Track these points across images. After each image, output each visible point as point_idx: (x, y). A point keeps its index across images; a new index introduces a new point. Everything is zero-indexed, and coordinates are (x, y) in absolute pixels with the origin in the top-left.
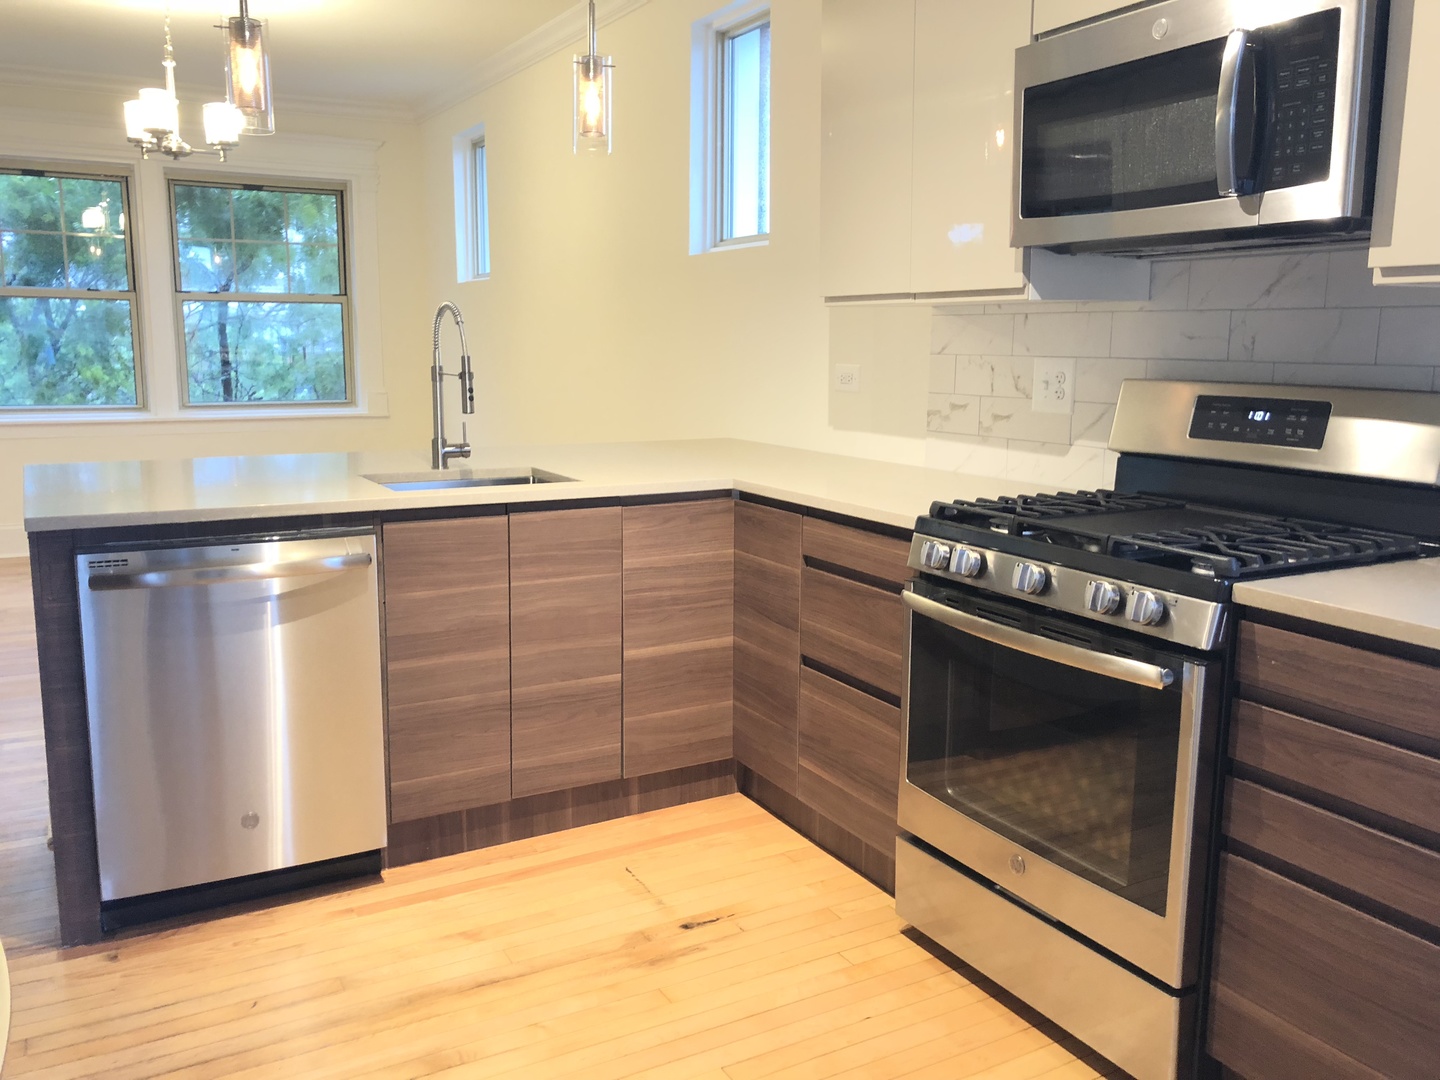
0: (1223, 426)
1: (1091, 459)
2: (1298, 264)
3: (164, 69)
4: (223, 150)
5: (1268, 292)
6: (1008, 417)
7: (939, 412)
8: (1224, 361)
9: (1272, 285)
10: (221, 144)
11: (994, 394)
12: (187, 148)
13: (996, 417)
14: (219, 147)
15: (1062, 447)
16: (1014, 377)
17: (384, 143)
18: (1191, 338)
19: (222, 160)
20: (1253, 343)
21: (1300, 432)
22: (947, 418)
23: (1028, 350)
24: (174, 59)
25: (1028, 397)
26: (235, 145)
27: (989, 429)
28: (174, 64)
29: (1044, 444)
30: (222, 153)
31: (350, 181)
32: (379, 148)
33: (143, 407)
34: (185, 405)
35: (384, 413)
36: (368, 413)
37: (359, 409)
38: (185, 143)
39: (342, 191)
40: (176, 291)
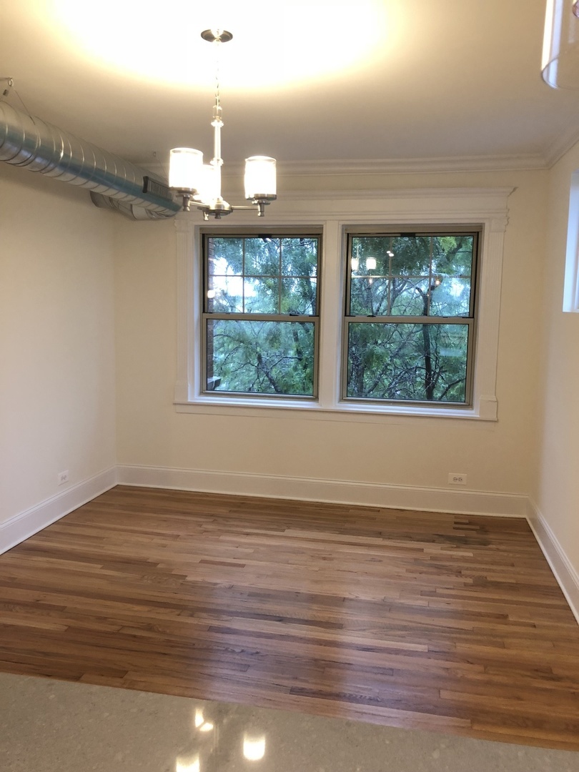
3: (212, 129)
4: (260, 204)
10: (257, 197)
12: (226, 206)
14: (256, 202)
17: (515, 189)
19: (259, 214)
24: (223, 120)
26: (272, 198)
28: (221, 124)
30: (259, 207)
31: (484, 224)
32: (511, 194)
33: (316, 398)
34: (342, 399)
35: (494, 418)
36: (478, 416)
37: (473, 412)
38: (224, 200)
39: (478, 232)
40: (346, 315)
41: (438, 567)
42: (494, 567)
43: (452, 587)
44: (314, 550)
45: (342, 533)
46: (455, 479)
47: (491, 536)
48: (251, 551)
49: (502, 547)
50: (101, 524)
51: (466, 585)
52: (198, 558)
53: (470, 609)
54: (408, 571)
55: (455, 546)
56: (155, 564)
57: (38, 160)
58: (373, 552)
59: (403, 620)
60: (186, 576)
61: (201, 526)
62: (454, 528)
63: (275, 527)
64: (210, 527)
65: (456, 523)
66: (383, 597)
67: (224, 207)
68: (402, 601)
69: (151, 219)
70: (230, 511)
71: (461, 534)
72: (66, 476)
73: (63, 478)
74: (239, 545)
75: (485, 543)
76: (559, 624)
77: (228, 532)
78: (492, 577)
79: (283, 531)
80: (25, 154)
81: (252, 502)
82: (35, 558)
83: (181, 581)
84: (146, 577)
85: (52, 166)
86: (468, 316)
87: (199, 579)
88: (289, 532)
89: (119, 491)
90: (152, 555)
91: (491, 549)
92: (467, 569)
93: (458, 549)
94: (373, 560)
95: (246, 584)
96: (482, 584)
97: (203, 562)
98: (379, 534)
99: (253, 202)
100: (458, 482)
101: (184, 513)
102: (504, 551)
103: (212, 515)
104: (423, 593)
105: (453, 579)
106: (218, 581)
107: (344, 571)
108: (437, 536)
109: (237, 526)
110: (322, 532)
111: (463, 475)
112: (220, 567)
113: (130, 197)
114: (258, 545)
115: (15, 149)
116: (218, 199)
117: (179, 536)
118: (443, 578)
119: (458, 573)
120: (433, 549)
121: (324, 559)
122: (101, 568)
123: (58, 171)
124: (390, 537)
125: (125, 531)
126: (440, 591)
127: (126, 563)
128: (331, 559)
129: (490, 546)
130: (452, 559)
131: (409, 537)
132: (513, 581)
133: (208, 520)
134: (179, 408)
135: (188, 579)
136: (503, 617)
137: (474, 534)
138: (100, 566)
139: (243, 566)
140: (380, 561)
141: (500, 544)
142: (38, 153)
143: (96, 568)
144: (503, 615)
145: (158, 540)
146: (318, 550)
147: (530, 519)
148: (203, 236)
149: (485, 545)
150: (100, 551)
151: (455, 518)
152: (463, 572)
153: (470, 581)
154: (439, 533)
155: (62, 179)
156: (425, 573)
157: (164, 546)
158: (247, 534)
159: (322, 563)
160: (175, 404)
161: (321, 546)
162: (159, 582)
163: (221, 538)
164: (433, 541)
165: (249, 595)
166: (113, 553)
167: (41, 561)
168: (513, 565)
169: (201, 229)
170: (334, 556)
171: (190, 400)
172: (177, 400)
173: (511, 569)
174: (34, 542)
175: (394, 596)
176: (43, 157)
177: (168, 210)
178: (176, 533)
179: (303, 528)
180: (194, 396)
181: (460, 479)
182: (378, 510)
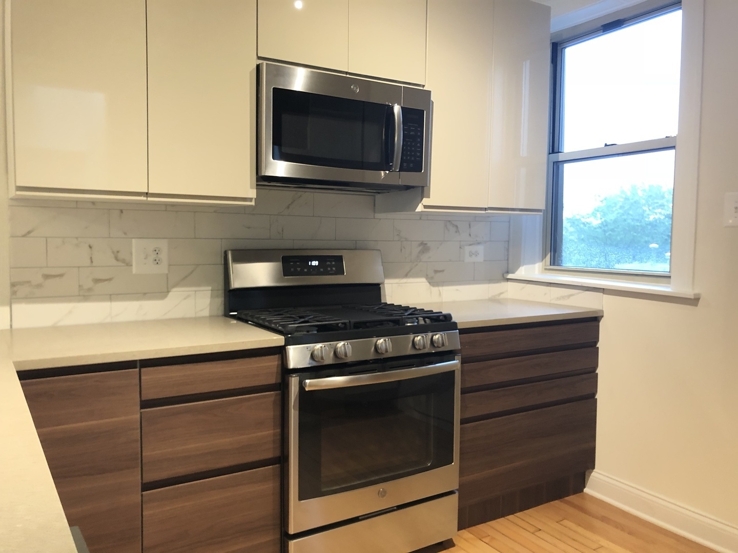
0: (299, 269)
1: (185, 299)
2: (301, 196)
5: (288, 207)
6: (110, 280)
7: (29, 282)
8: (268, 239)
9: (290, 204)
11: (94, 264)
13: (97, 281)
15: (162, 293)
16: (113, 252)
18: (249, 228)
20: (283, 231)
21: (334, 269)
22: (39, 286)
23: (125, 234)
25: (129, 264)
27: (90, 290)
29: (145, 294)
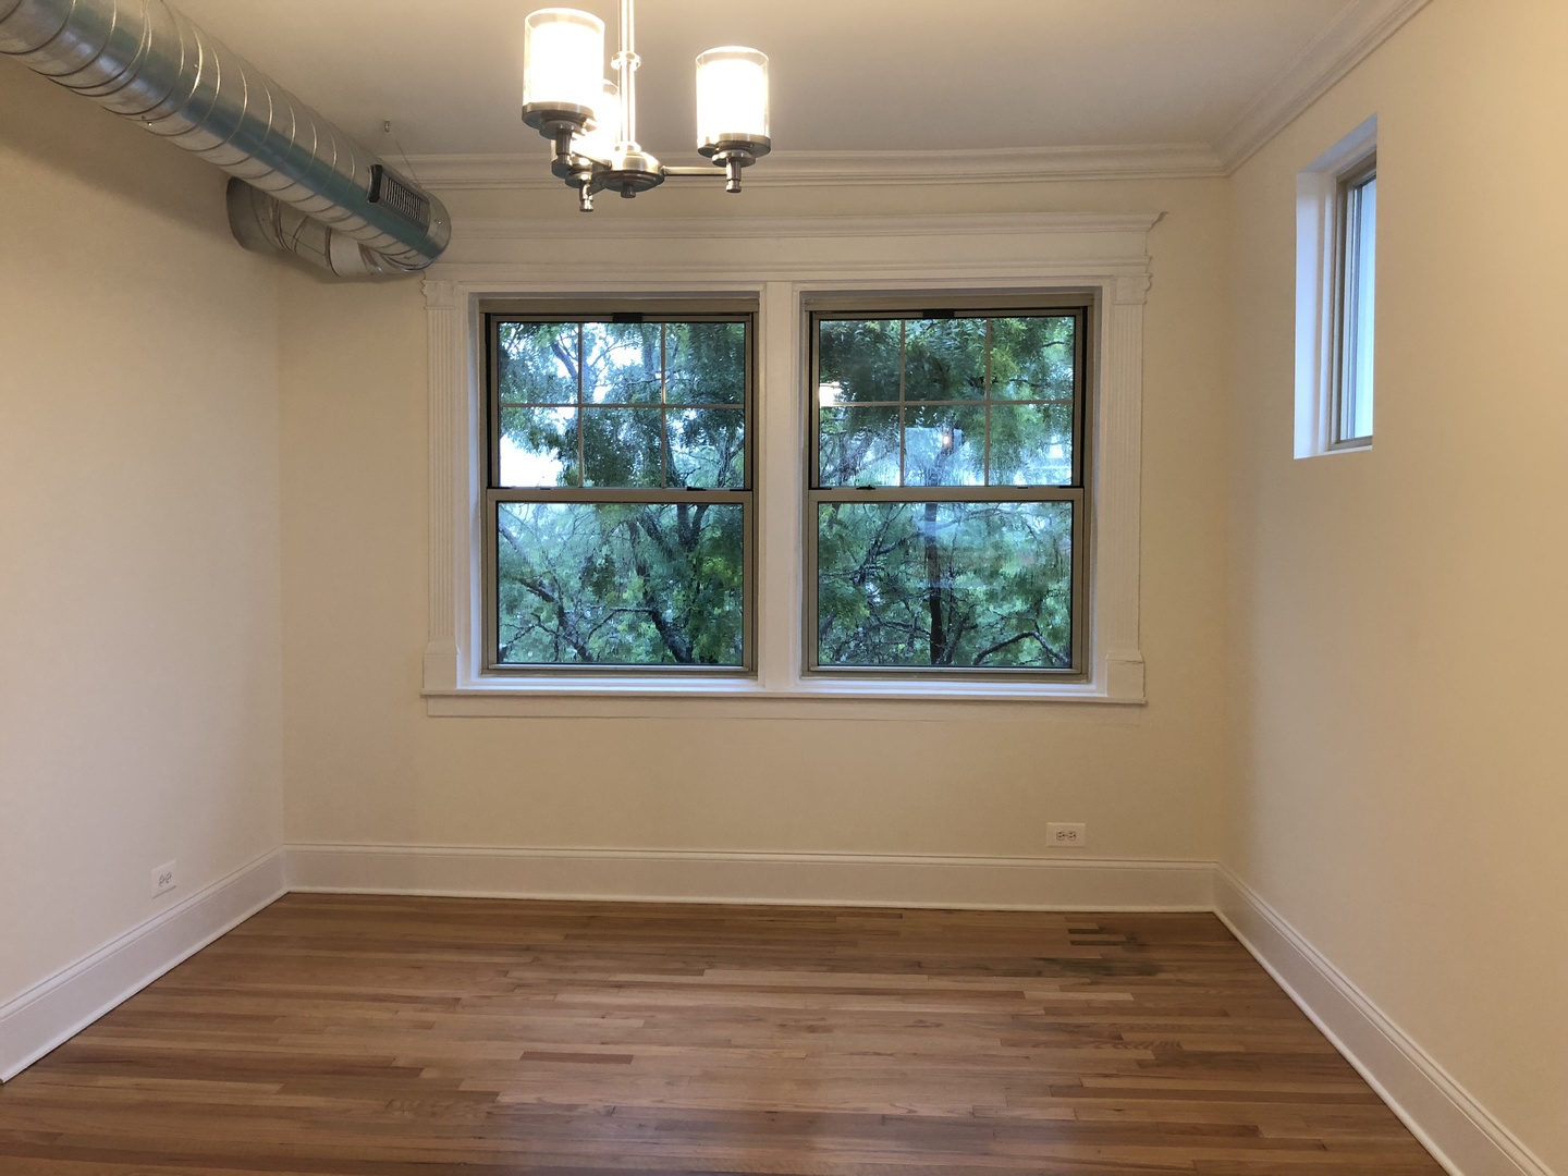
4: (732, 160)
10: (727, 143)
12: (651, 164)
14: (722, 155)
17: (1162, 215)
26: (761, 146)
30: (729, 168)
31: (1100, 288)
32: (1153, 224)
33: (750, 670)
34: (810, 669)
35: (1137, 697)
36: (1106, 695)
37: (1092, 687)
38: (644, 150)
39: (1085, 308)
40: (810, 488)
41: (1069, 1029)
42: (1187, 1021)
43: (1115, 1072)
44: (783, 1011)
45: (833, 969)
46: (1061, 835)
47: (1156, 955)
48: (637, 1023)
49: (1189, 977)
50: (263, 986)
51: (1141, 1064)
52: (514, 1051)
53: (1172, 1119)
54: (1006, 1043)
55: (1088, 981)
56: (414, 1071)
57: (138, 86)
58: (914, 1007)
59: (1032, 1158)
60: (497, 1094)
61: (506, 974)
62: (1073, 943)
63: (679, 965)
64: (530, 975)
65: (1071, 931)
66: (969, 1107)
67: (645, 165)
68: (1018, 1112)
69: (373, 277)
70: (567, 936)
71: (1093, 954)
72: (170, 876)
73: (165, 879)
74: (605, 1012)
75: (1148, 970)
76: (1372, 1139)
77: (571, 983)
78: (1192, 1044)
79: (701, 973)
80: (106, 65)
81: (611, 915)
82: (103, 1081)
83: (486, 1107)
84: (397, 1104)
85: (166, 107)
86: (1070, 483)
87: (530, 1098)
88: (712, 976)
89: (294, 907)
90: (404, 1049)
91: (1166, 983)
92: (1132, 1028)
93: (1094, 987)
94: (921, 1023)
95: (644, 1102)
96: (1174, 1059)
97: (528, 1056)
98: (917, 967)
99: (715, 158)
100: (1066, 842)
101: (460, 948)
102: (1196, 984)
103: (528, 949)
104: (1055, 1091)
105: (1108, 1052)
106: (575, 1100)
107: (865, 1054)
108: (1041, 962)
109: (591, 969)
110: (789, 970)
111: (1079, 826)
112: (571, 1066)
113: (339, 211)
114: (649, 1008)
115: (86, 49)
116: (630, 148)
117: (458, 1000)
118: (1087, 1052)
119: (1117, 1039)
120: (1046, 991)
121: (812, 1029)
122: (279, 1093)
123: (179, 121)
124: (942, 970)
125: (325, 996)
126: (1089, 1083)
127: (341, 1073)
128: (828, 1029)
129: (1162, 976)
130: (1088, 1009)
131: (984, 969)
132: (1241, 1049)
133: (521, 960)
134: (437, 707)
135: (504, 1099)
136: (1247, 1133)
137: (1118, 952)
138: (276, 1087)
139: (627, 1059)
140: (938, 1025)
141: (1180, 969)
142: (140, 71)
143: (269, 1094)
144: (1245, 1127)
145: (407, 1013)
146: (791, 1011)
147: (1226, 913)
148: (488, 316)
149: (1149, 974)
150: (266, 1049)
151: (1068, 920)
152: (1127, 1036)
153: (1148, 1055)
154: (1044, 956)
155: (189, 142)
156: (1046, 1044)
157: (428, 1026)
158: (619, 986)
159: (808, 1039)
160: (427, 697)
161: (795, 1003)
162: (434, 1114)
163: (563, 998)
164: (1039, 974)
165: (657, 1129)
166: (307, 1051)
167: (120, 1086)
168: (1225, 1014)
169: (482, 303)
170: (831, 1021)
171: (461, 686)
172: (430, 688)
173: (1224, 1022)
174: (94, 1041)
175: (994, 1103)
176: (150, 79)
177: (414, 252)
178: (449, 993)
179: (743, 962)
180: (470, 679)
181: (1073, 835)
182: (899, 914)
